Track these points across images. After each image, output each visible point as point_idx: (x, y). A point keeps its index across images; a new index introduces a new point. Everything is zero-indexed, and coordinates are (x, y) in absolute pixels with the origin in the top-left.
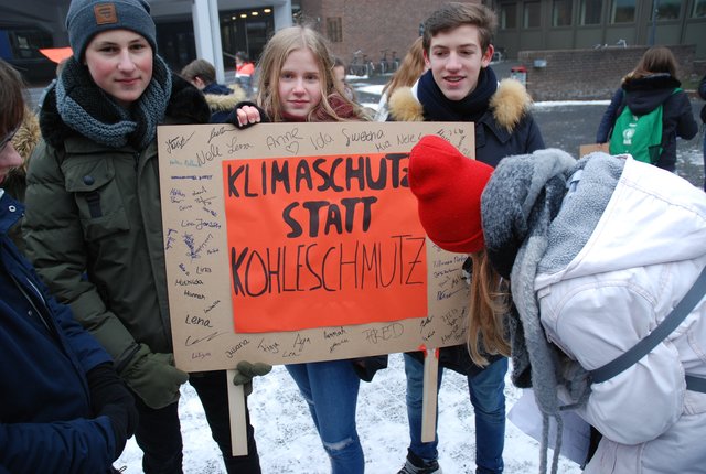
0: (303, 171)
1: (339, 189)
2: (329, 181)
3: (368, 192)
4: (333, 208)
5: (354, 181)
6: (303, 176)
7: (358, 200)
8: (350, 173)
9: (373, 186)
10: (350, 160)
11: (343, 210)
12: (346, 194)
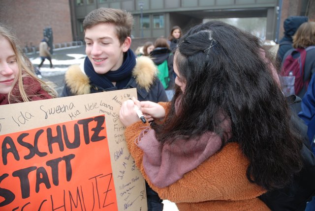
0: (8, 146)
1: (43, 154)
2: (34, 150)
3: (67, 152)
4: (41, 171)
5: (55, 146)
6: (9, 151)
7: (60, 159)
8: (51, 140)
9: (71, 146)
10: (49, 130)
11: (49, 170)
12: (50, 157)
